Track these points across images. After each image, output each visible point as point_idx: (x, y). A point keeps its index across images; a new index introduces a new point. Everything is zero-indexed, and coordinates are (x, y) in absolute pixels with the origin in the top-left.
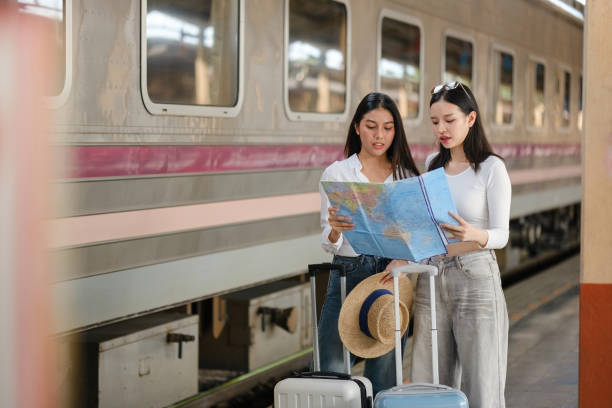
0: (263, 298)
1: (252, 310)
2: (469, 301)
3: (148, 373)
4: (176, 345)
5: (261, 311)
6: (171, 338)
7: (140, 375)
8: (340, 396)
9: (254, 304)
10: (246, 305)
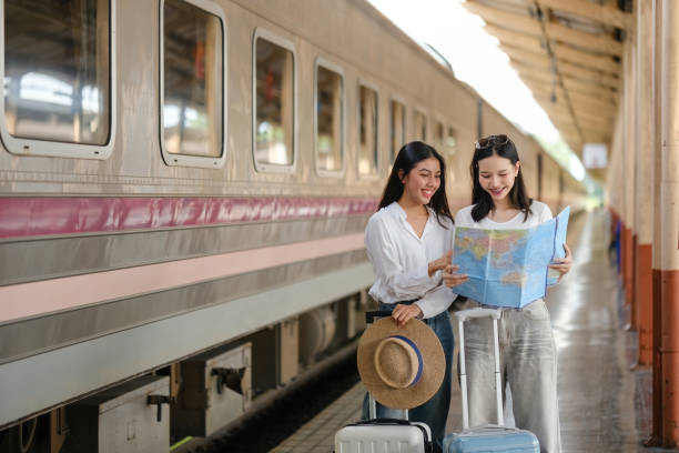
0: (216, 359)
1: (208, 371)
2: (531, 342)
3: (134, 437)
4: (155, 407)
5: (215, 372)
6: (151, 400)
7: (128, 439)
8: (407, 441)
9: (211, 364)
10: (203, 365)
